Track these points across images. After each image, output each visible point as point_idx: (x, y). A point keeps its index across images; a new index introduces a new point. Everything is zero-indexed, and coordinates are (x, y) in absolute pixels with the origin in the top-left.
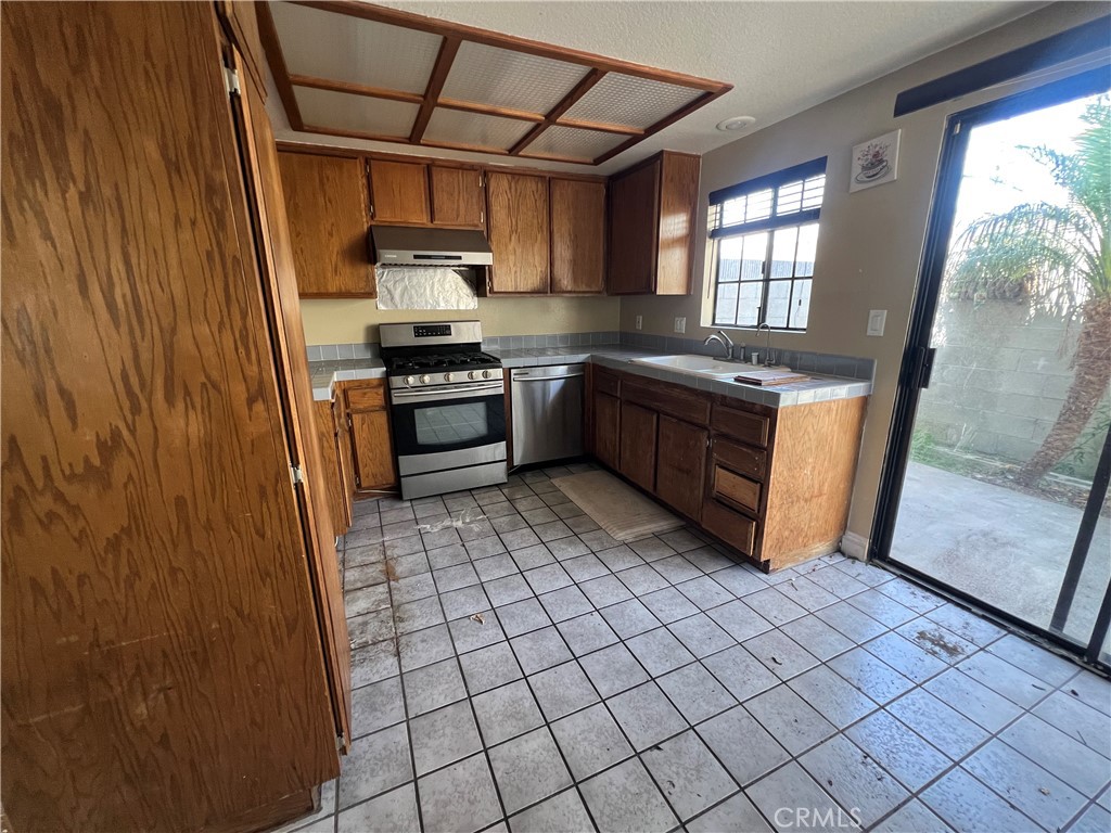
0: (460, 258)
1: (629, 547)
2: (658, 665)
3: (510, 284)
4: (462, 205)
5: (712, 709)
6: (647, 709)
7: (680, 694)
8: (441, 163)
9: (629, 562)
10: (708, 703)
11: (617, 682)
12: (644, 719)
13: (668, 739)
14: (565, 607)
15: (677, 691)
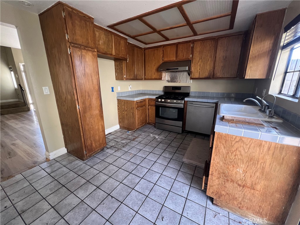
0: (178, 69)
1: (183, 164)
2: (139, 188)
3: (197, 76)
4: (185, 53)
5: (130, 205)
6: (123, 192)
7: (131, 196)
8: (181, 43)
9: (175, 167)
10: (132, 204)
11: (128, 183)
12: (120, 192)
13: (116, 199)
14: (146, 164)
15: (132, 195)
